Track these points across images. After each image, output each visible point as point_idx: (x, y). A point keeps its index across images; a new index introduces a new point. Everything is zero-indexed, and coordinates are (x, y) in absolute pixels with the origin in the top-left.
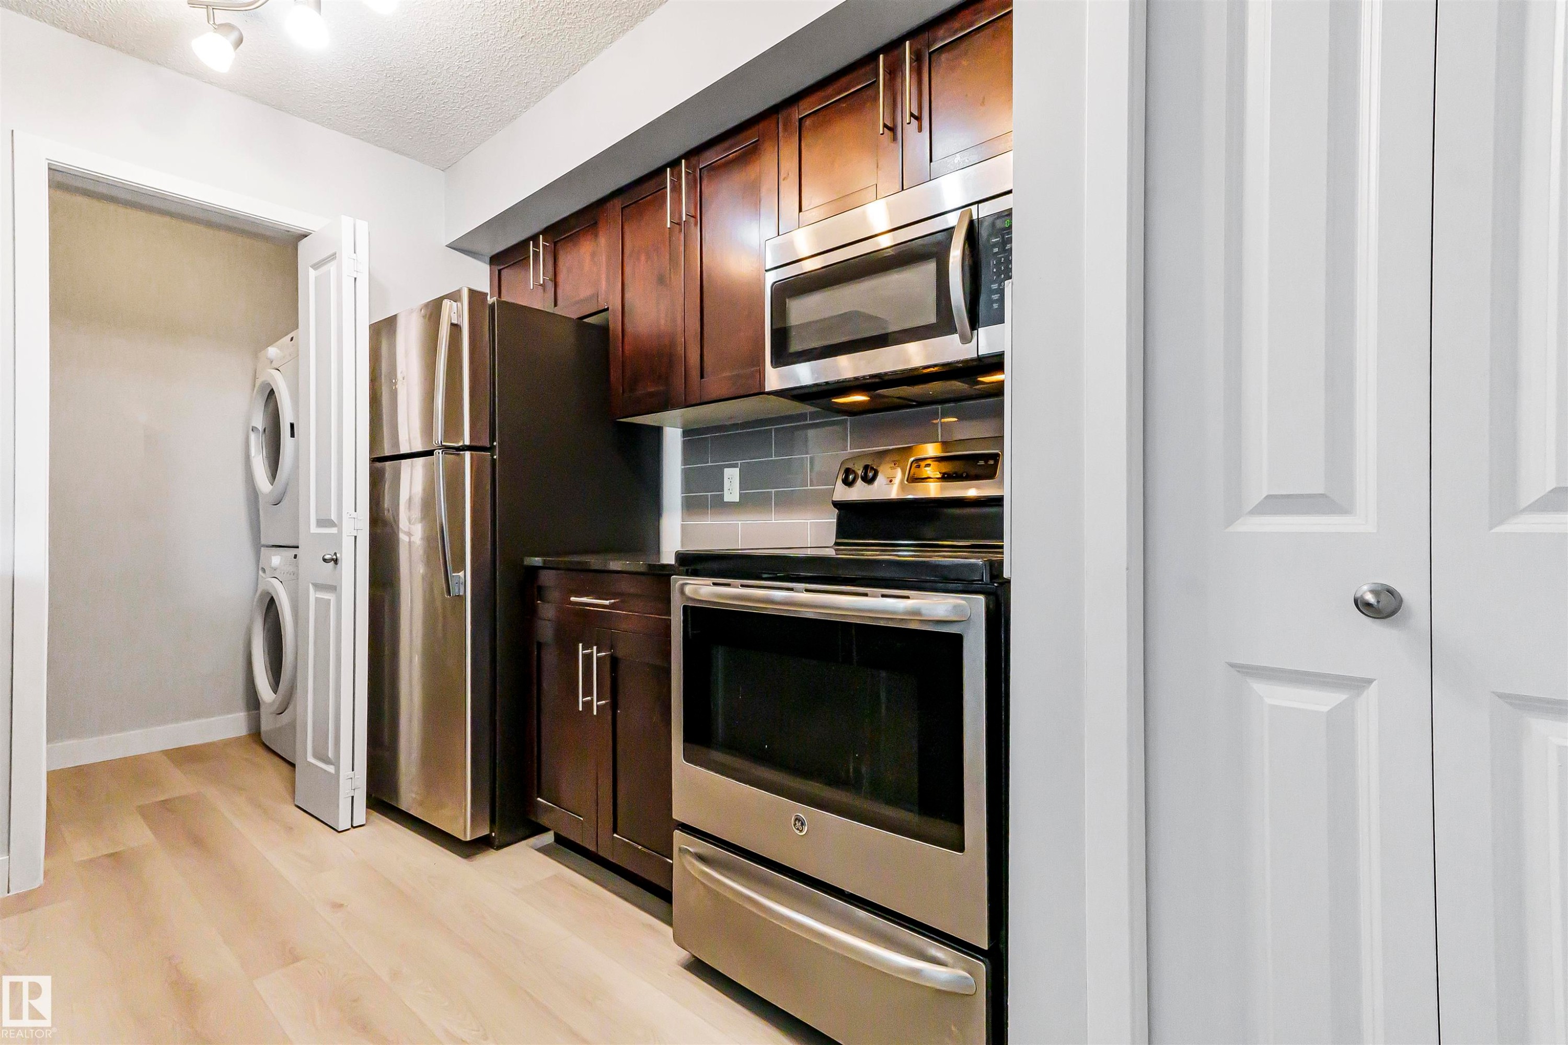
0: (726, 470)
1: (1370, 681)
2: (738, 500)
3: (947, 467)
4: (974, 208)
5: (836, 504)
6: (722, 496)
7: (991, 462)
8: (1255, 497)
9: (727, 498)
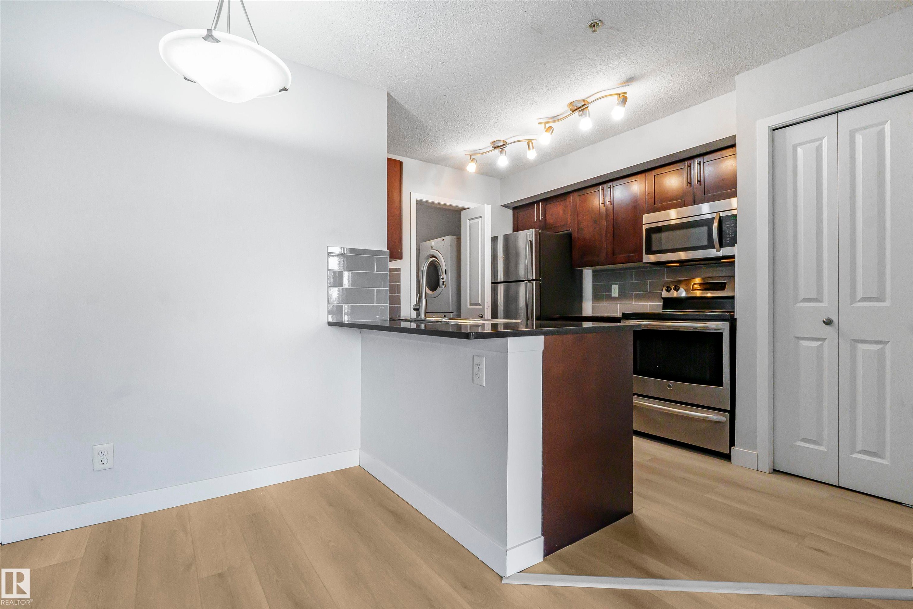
0: (613, 286)
1: (826, 339)
2: (618, 296)
3: (705, 286)
4: (721, 213)
5: (663, 298)
6: (611, 295)
7: (723, 285)
8: (801, 298)
9: (613, 295)
